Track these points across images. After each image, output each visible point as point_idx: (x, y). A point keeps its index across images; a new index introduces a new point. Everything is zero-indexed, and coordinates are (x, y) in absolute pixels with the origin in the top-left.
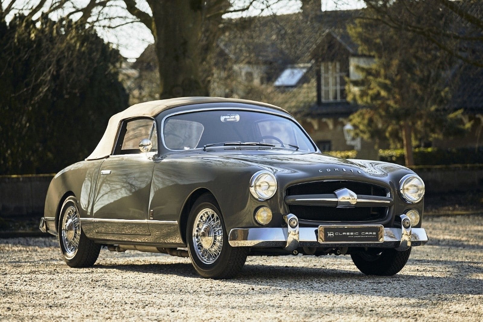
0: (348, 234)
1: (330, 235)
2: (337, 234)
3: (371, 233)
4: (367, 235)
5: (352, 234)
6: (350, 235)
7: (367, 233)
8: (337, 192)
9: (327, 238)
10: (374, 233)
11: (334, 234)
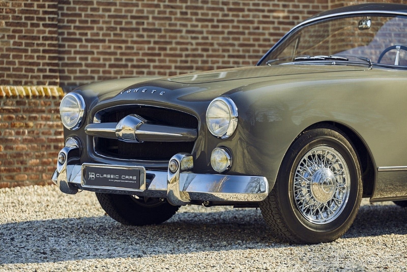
0: (109, 176)
1: (91, 176)
2: (98, 176)
3: (131, 177)
4: (127, 179)
5: (112, 177)
6: (110, 178)
7: (127, 177)
9: (88, 181)
11: (95, 176)
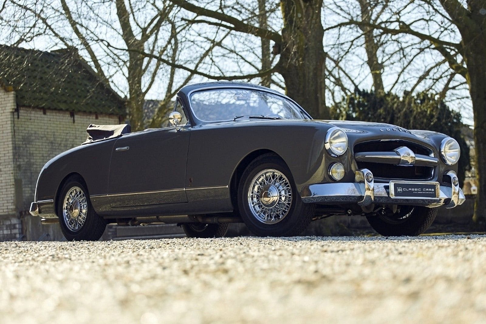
0: (413, 190)
1: (399, 190)
2: (405, 189)
3: (430, 190)
4: (427, 191)
5: (416, 190)
6: (414, 191)
7: (427, 190)
8: (398, 150)
9: (397, 194)
10: (433, 190)
11: (402, 190)
